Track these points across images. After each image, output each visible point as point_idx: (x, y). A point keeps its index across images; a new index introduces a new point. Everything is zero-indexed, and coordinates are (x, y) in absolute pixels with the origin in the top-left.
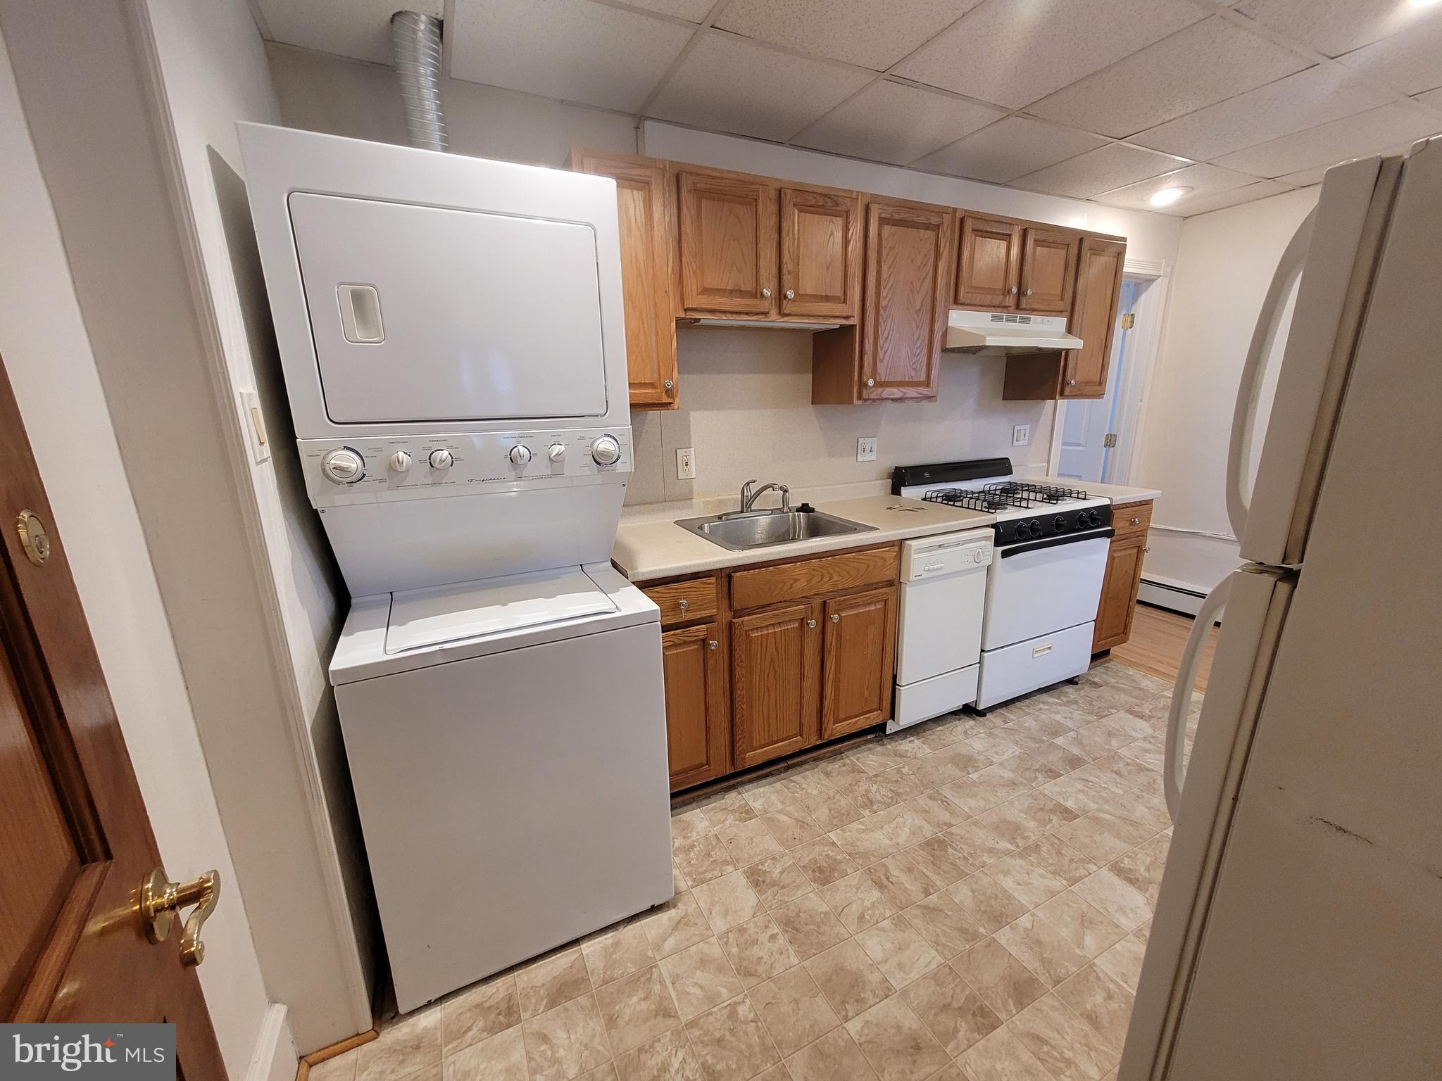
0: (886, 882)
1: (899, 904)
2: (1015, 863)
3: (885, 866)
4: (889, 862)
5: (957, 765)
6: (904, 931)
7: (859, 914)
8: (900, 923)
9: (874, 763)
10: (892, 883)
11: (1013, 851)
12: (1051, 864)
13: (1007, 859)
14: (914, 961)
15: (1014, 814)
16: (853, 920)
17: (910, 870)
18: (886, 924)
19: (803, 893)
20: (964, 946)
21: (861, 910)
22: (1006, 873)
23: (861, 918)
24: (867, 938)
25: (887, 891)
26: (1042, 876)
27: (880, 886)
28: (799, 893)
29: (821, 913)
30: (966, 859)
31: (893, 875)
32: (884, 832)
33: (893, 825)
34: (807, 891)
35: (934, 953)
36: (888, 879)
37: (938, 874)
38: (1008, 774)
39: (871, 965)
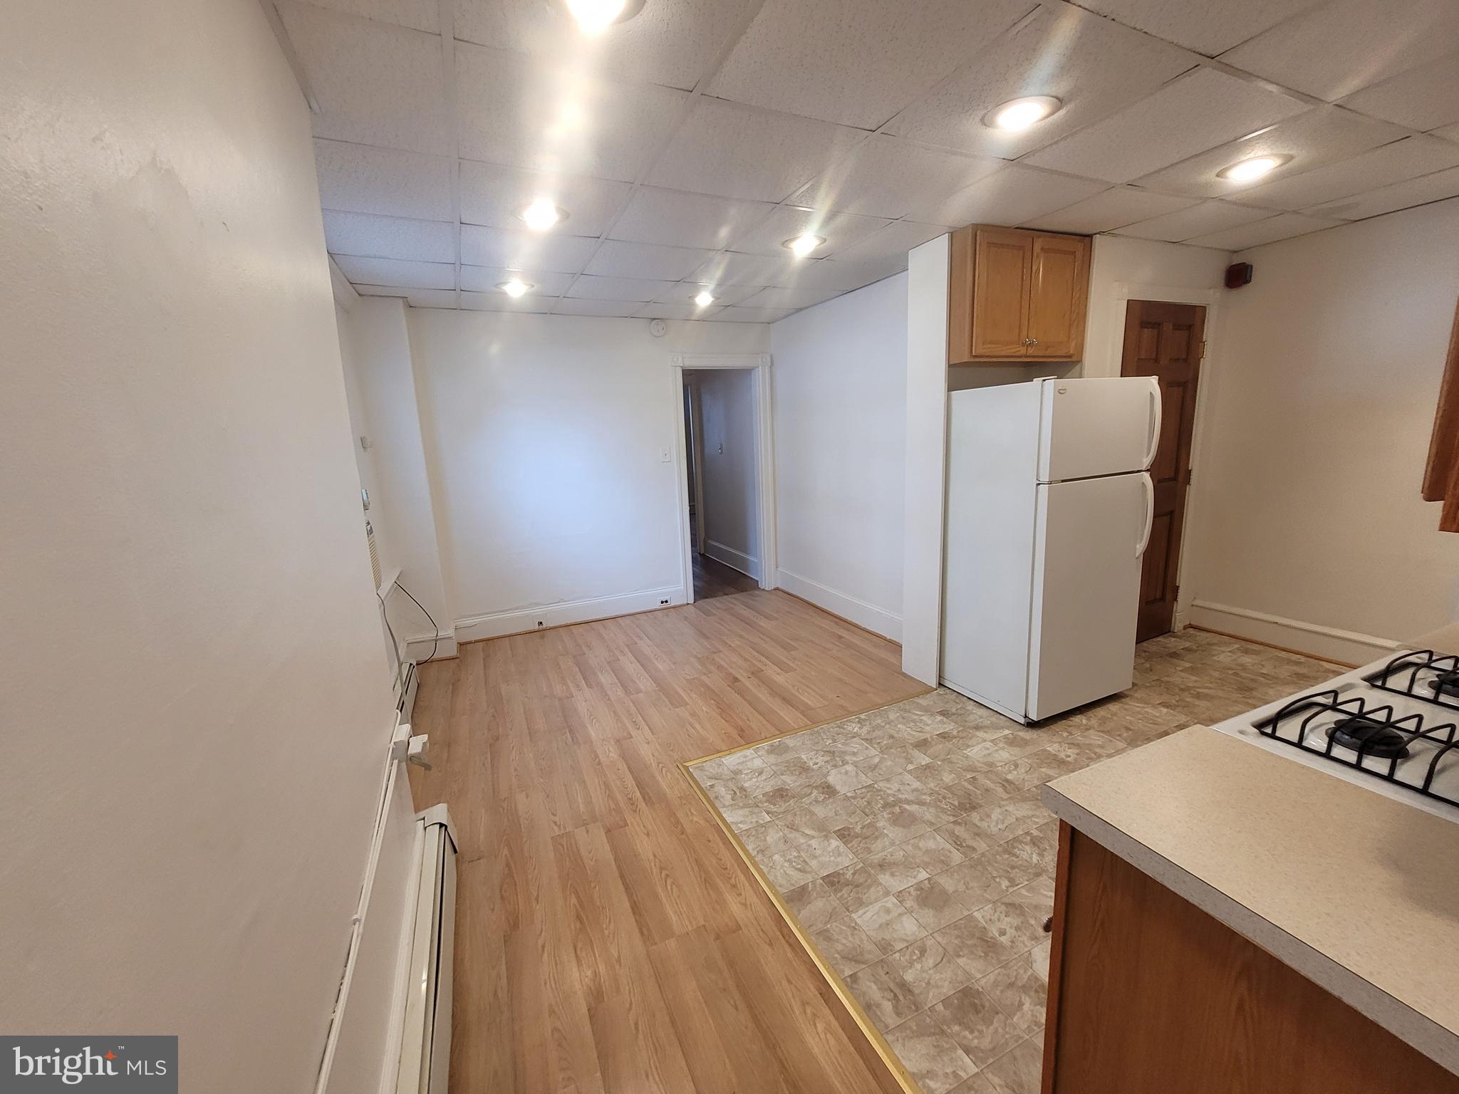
30: (944, 798)
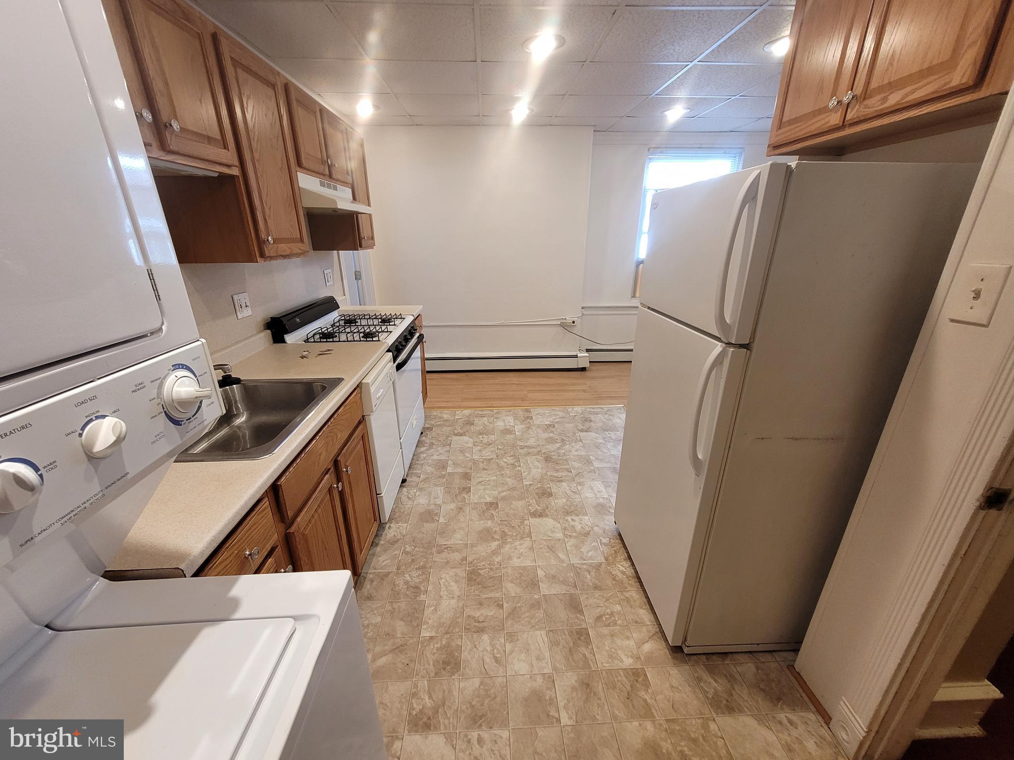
0: (481, 625)
1: (499, 628)
2: (507, 549)
3: (469, 616)
4: (468, 612)
5: (427, 521)
6: (518, 640)
7: (493, 659)
8: (511, 637)
9: (388, 561)
10: (483, 622)
11: (500, 543)
12: (516, 536)
13: (502, 551)
14: (538, 648)
15: (479, 525)
16: (496, 666)
17: (481, 604)
18: (508, 647)
19: (457, 690)
20: (540, 614)
21: (492, 656)
22: (510, 558)
23: (497, 660)
24: (512, 666)
25: (487, 629)
26: (521, 545)
27: (481, 631)
28: (455, 693)
29: (479, 686)
31: (479, 617)
32: (445, 597)
33: (443, 589)
34: (457, 686)
35: (538, 632)
36: (479, 622)
37: (492, 591)
38: (453, 506)
39: (531, 677)
